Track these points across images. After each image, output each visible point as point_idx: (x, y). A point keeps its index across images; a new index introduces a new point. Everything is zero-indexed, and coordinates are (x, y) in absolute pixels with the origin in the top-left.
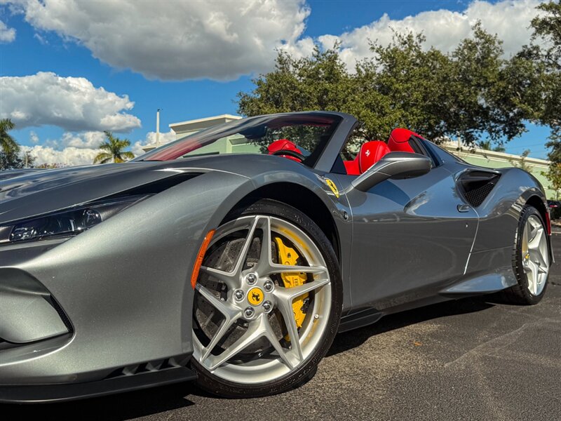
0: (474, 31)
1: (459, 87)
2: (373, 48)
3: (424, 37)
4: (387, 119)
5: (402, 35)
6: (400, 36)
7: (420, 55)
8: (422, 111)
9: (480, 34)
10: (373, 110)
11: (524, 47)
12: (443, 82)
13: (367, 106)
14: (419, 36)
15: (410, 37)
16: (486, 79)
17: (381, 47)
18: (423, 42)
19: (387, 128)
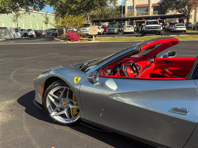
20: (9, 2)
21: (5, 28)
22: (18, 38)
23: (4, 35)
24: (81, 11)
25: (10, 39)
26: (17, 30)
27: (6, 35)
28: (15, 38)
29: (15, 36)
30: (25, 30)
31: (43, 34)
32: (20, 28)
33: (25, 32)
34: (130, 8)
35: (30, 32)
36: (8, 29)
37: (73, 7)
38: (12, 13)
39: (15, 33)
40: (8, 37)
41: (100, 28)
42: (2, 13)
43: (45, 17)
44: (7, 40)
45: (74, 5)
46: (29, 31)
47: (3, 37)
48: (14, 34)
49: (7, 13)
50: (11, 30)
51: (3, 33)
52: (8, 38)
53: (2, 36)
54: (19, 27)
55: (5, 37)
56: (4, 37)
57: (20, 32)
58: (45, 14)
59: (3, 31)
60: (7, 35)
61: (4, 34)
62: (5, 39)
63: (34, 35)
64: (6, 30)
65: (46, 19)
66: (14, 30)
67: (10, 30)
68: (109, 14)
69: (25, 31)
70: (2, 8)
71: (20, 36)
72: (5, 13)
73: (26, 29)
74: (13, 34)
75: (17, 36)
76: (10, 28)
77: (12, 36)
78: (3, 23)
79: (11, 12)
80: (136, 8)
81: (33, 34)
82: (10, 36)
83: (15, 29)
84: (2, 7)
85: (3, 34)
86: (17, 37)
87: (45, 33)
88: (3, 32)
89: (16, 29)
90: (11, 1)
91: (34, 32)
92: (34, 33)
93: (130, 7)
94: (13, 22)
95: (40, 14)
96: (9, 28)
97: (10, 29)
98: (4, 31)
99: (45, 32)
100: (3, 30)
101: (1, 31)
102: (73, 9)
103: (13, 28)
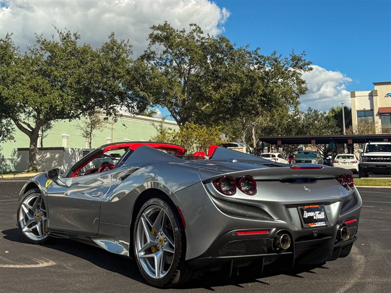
0: (110, 40)
1: (99, 78)
2: (39, 41)
3: (79, 36)
4: (46, 99)
5: (63, 32)
6: (61, 33)
7: (75, 49)
8: (75, 92)
9: (114, 42)
10: (36, 90)
11: (145, 51)
12: (89, 73)
13: (31, 87)
14: (75, 35)
15: (68, 35)
16: (119, 73)
17: (45, 40)
18: (78, 39)
19: (46, 105)
20: (73, 96)
21: (63, 149)
23: (56, 164)
24: (220, 117)
27: (60, 165)
33: (104, 159)
34: (362, 114)
35: (116, 160)
36: (68, 151)
37: (205, 107)
38: (79, 118)
40: (64, 168)
41: (277, 157)
42: (60, 118)
43: (159, 128)
45: (208, 105)
46: (114, 159)
49: (70, 118)
50: (74, 153)
51: (56, 160)
53: (54, 166)
54: (92, 148)
57: (94, 161)
58: (160, 122)
59: (57, 156)
60: (64, 165)
61: (58, 162)
64: (63, 153)
65: (161, 133)
66: (80, 154)
67: (71, 154)
68: (307, 127)
69: (106, 157)
70: (57, 108)
71: (92, 166)
72: (64, 118)
73: (108, 154)
76: (72, 149)
78: (65, 140)
79: (78, 116)
80: (380, 114)
82: (70, 166)
83: (84, 151)
85: (54, 162)
88: (55, 158)
89: (86, 151)
90: (77, 95)
93: (365, 111)
94: (84, 136)
95: (148, 123)
96: (70, 150)
97: (71, 152)
98: (59, 156)
100: (57, 153)
101: (53, 155)
102: (203, 112)
103: (79, 149)
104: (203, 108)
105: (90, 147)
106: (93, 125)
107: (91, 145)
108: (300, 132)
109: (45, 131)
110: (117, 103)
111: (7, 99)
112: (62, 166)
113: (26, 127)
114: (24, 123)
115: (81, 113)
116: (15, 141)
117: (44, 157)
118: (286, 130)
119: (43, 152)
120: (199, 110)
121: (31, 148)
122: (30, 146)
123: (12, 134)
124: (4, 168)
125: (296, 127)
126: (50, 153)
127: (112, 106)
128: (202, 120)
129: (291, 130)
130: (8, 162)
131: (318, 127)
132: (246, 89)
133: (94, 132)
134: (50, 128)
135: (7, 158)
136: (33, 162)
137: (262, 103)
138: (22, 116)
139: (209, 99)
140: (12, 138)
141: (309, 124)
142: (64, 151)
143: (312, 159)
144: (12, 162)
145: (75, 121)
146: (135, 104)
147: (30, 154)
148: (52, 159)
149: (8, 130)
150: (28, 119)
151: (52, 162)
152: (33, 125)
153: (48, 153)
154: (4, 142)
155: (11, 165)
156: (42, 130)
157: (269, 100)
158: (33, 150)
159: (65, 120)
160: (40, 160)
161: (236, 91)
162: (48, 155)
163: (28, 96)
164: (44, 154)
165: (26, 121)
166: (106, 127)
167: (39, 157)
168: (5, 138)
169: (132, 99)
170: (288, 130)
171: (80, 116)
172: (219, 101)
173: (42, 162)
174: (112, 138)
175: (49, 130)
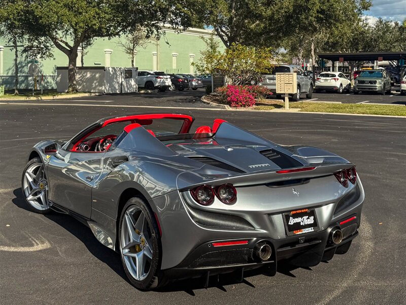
4: (82, 17)
8: (112, 10)
10: (71, 9)
13: (65, 5)
19: (81, 25)
20: (110, 14)
21: (103, 68)
22: (128, 91)
23: (97, 84)
24: (271, 36)
25: (110, 94)
26: (128, 74)
27: (101, 86)
28: (123, 92)
29: (124, 87)
30: (149, 74)
31: (194, 83)
32: (137, 68)
33: (147, 78)
35: (160, 78)
36: (109, 70)
37: (255, 25)
39: (123, 80)
40: (105, 88)
41: (337, 77)
42: (98, 36)
43: (209, 41)
44: (102, 95)
46: (157, 77)
47: (94, 88)
48: (120, 82)
49: (109, 35)
50: (115, 73)
51: (97, 80)
52: (106, 91)
53: (94, 86)
54: (135, 66)
55: (100, 88)
56: (98, 88)
57: (136, 79)
59: (97, 75)
60: (105, 85)
61: (99, 82)
62: (97, 94)
63: (170, 86)
64: (104, 73)
65: (211, 47)
66: (122, 73)
67: (112, 73)
69: (149, 76)
70: (94, 27)
71: (135, 87)
72: (103, 36)
73: (152, 72)
74: (118, 83)
75: (127, 86)
76: (114, 68)
77: (115, 88)
78: (108, 56)
79: (118, 34)
81: (167, 84)
82: (111, 86)
83: (126, 71)
84: (95, 25)
85: (95, 82)
86: (126, 90)
87: (198, 83)
88: (95, 77)
89: (128, 70)
90: (115, 13)
91: (169, 80)
92: (168, 82)
94: (127, 52)
95: (197, 35)
96: (111, 69)
97: (112, 71)
98: (100, 76)
99: (198, 80)
100: (97, 73)
101: (93, 74)
102: (252, 30)
103: (120, 69)
104: (253, 26)
105: (133, 65)
106: (135, 41)
107: (134, 64)
108: (368, 46)
109: (85, 48)
110: (159, 20)
111: (41, 18)
112: (103, 87)
113: (64, 45)
114: (61, 41)
115: (120, 31)
116: (54, 59)
117: (84, 76)
118: (352, 44)
119: (83, 71)
120: (247, 28)
121: (70, 68)
122: (69, 65)
123: (51, 52)
124: (46, 85)
125: (363, 40)
126: (90, 72)
127: (154, 22)
128: (251, 40)
129: (357, 44)
130: (50, 79)
131: (388, 40)
132: (301, 6)
133: (137, 48)
134: (90, 44)
135: (48, 75)
136: (72, 83)
137: (319, 20)
138: (60, 34)
139: (259, 17)
140: (51, 55)
141: (378, 37)
142: (105, 70)
143: (378, 79)
144: (53, 79)
145: (115, 39)
146: (179, 19)
147: (69, 74)
148: (92, 78)
149: (47, 47)
150: (66, 37)
151: (93, 83)
152: (72, 44)
153: (88, 73)
154: (44, 59)
155: (52, 82)
156: (82, 47)
157: (328, 17)
158: (72, 70)
159: (104, 38)
160: (81, 80)
161: (288, 8)
162: (89, 75)
163: (63, 15)
164: (84, 73)
165: (64, 39)
166: (150, 42)
167: (79, 76)
168: (44, 56)
169: (176, 15)
170: (354, 43)
171: (120, 33)
172: (271, 18)
173: (83, 82)
174: (157, 52)
175: (89, 47)
